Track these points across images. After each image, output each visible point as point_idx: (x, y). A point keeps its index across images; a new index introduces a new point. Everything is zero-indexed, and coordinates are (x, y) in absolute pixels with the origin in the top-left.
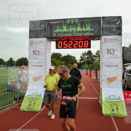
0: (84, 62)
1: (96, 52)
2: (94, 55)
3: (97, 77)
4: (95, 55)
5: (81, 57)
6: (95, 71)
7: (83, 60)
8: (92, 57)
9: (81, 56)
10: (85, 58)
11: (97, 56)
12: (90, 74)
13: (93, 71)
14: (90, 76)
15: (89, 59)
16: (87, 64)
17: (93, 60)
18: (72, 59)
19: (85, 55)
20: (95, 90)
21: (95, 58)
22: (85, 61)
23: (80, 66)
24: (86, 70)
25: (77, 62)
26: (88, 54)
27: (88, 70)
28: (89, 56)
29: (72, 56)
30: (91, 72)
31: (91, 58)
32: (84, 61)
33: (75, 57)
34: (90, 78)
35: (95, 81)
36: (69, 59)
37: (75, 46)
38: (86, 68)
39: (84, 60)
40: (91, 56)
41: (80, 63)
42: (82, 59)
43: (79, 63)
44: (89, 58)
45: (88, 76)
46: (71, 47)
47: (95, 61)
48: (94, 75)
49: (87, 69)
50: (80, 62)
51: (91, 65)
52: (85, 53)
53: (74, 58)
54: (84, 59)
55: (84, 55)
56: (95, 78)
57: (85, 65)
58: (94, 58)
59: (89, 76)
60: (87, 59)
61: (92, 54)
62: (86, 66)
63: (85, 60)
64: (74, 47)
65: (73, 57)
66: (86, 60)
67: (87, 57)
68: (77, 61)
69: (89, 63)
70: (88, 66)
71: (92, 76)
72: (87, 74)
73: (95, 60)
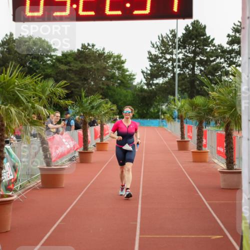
0: (166, 83)
1: (232, 33)
2: (221, 47)
3: (230, 162)
4: (226, 46)
5: (153, 59)
6: (222, 131)
7: (164, 76)
8: (209, 55)
9: (155, 52)
10: (173, 60)
11: (233, 51)
12: (200, 145)
13: (213, 133)
14: (199, 155)
16: (182, 92)
17: (213, 71)
18: (105, 68)
19: (175, 48)
20: (221, 232)
22: (173, 77)
23: (149, 105)
24: (177, 124)
25: (135, 83)
26: (190, 44)
27: (186, 126)
28: (194, 52)
29: (106, 51)
30: (200, 135)
31: (201, 63)
32: (167, 79)
33: (119, 57)
34: (199, 167)
35: (221, 182)
36: (89, 70)
37: (111, 10)
39: (170, 75)
40: (203, 52)
41: (145, 87)
42: (157, 69)
43: (142, 90)
44: (192, 61)
45: (187, 156)
46: (92, 13)
47: (225, 78)
48: (219, 153)
49: (181, 119)
50: (148, 84)
52: (175, 36)
53: (114, 63)
54: (168, 70)
55: (166, 45)
56: (221, 164)
57: (172, 97)
58: (218, 60)
59: (191, 155)
60: (185, 66)
61: (207, 42)
62: (179, 103)
64: (108, 12)
65: (110, 56)
66: (177, 71)
67: (181, 56)
68: (131, 77)
69: (191, 87)
70: (187, 106)
71: (209, 155)
72: (182, 145)
73: (227, 73)
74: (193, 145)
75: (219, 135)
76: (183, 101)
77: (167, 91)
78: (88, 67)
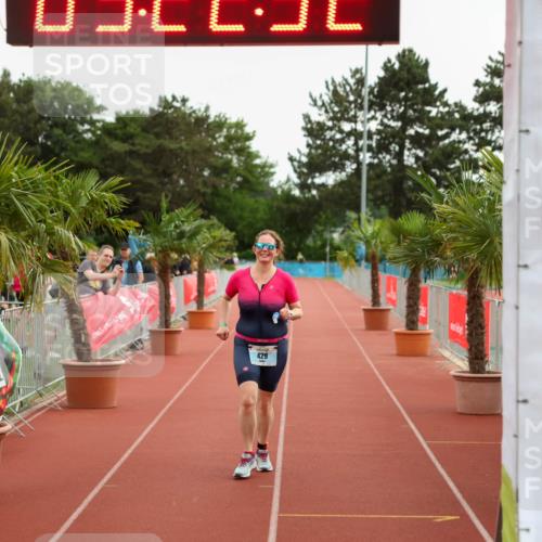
0: (341, 184)
1: (485, 79)
2: (460, 107)
3: (477, 356)
4: (472, 106)
5: (314, 130)
6: (460, 290)
8: (435, 124)
10: (357, 135)
11: (486, 116)
12: (412, 319)
13: (441, 292)
14: (411, 342)
15: (399, 155)
16: (375, 203)
17: (442, 160)
18: (210, 150)
19: (361, 108)
20: (455, 507)
21: (469, 146)
22: (358, 171)
23: (305, 231)
24: (364, 273)
25: (274, 183)
27: (383, 277)
28: (401, 117)
29: (213, 114)
30: (414, 298)
31: (418, 141)
32: (342, 176)
33: (240, 125)
34: (409, 366)
35: (458, 398)
38: (362, 249)
39: (350, 167)
40: (423, 118)
41: (296, 192)
42: (322, 156)
43: (288, 197)
44: (398, 134)
45: (385, 343)
46: (181, 28)
47: (467, 175)
48: (453, 335)
49: (374, 261)
50: (303, 187)
51: (414, 221)
52: (361, 82)
53: (229, 139)
54: (345, 156)
56: (458, 362)
57: (352, 215)
58: (455, 136)
59: (392, 341)
60: (382, 147)
61: (431, 96)
63: (356, 159)
64: (215, 27)
65: (220, 125)
66: (366, 157)
67: (374, 126)
68: (266, 171)
69: (395, 193)
70: (386, 234)
71: (433, 340)
72: (375, 318)
74: (397, 319)
75: (454, 299)
76: (378, 224)
77: (342, 201)
78: (173, 146)
